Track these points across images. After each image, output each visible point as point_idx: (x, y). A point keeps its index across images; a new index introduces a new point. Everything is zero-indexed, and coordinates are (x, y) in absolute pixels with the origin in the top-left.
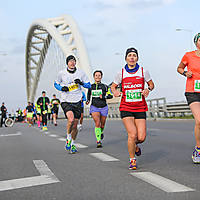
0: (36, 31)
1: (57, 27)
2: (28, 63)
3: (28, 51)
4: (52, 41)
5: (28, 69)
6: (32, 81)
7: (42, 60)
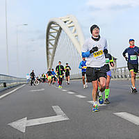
0: (52, 25)
1: (65, 22)
2: (47, 45)
3: (47, 37)
4: (62, 31)
5: (47, 49)
6: (50, 56)
7: (56, 43)
